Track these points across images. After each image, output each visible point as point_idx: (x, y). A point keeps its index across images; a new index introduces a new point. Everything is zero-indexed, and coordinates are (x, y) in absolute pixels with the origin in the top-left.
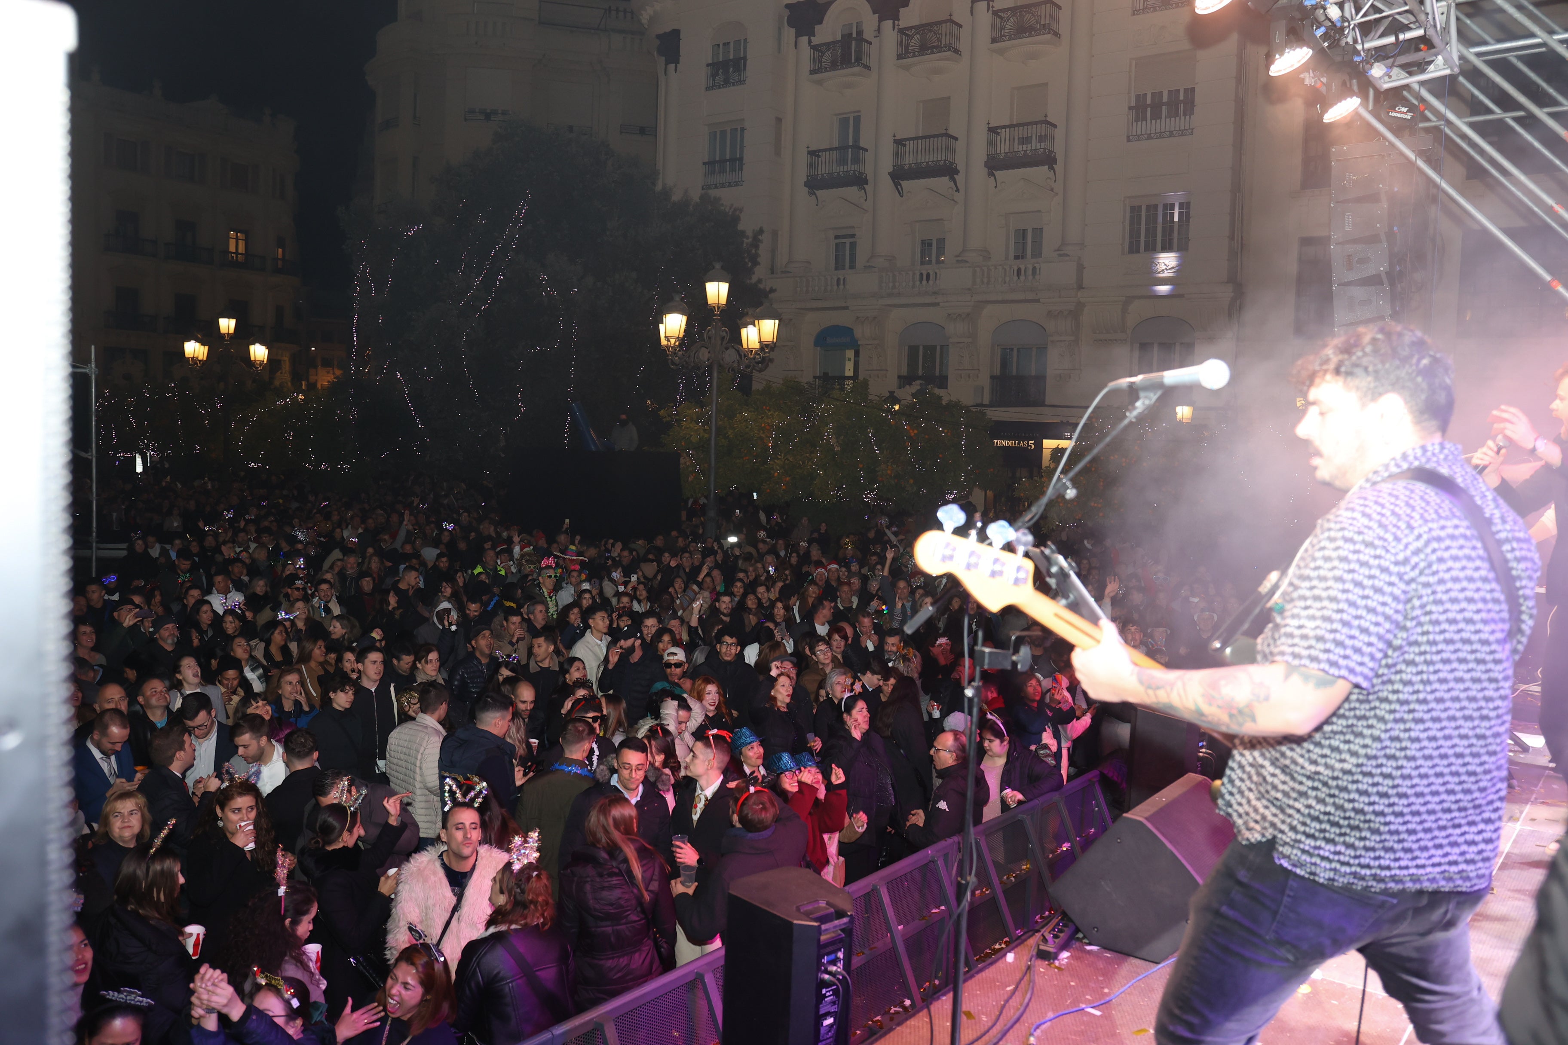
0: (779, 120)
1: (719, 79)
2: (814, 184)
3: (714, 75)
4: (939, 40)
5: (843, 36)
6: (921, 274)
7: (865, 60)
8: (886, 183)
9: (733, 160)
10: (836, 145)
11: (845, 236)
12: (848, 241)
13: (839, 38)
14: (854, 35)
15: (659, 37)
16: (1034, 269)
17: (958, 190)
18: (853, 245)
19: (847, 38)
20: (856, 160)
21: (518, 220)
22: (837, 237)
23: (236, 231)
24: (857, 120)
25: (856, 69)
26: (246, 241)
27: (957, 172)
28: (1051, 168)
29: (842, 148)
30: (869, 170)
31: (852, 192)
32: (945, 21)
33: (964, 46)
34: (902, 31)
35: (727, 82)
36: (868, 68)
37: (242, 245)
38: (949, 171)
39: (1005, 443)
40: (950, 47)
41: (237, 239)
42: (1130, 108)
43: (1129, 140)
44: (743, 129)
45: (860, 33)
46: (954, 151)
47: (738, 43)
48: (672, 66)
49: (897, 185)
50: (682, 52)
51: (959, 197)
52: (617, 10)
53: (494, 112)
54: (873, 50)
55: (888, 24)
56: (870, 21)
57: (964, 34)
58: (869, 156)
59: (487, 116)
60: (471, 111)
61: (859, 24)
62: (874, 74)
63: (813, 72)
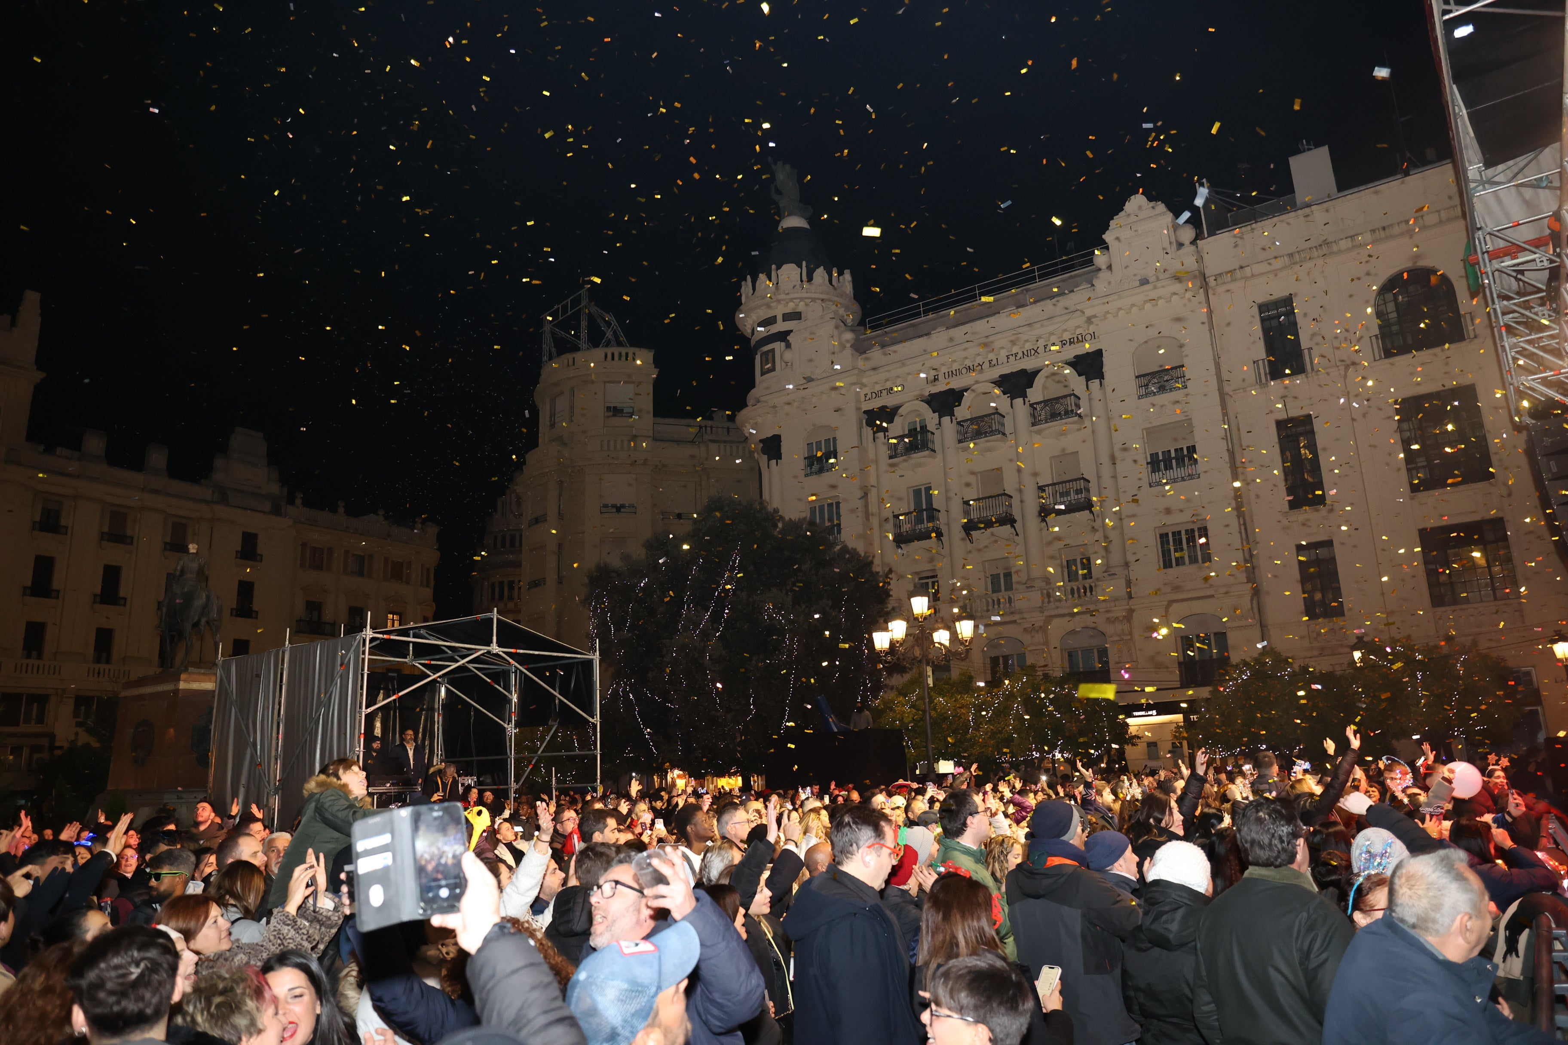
0: (866, 493)
1: (816, 467)
2: (901, 540)
3: (811, 465)
4: (990, 427)
5: (909, 431)
6: (993, 601)
7: (930, 445)
8: (959, 534)
9: (831, 527)
10: (912, 509)
11: (927, 578)
12: (930, 581)
13: (907, 432)
14: (918, 429)
15: (761, 441)
16: (1091, 587)
17: (1017, 535)
18: (935, 584)
19: (912, 433)
20: (931, 518)
22: (920, 579)
23: (393, 614)
24: (928, 490)
25: (927, 453)
26: (400, 621)
27: (1015, 521)
28: (1090, 512)
29: (918, 511)
30: (943, 525)
31: (932, 543)
32: (993, 414)
33: (1008, 429)
34: (959, 423)
35: (822, 470)
36: (934, 451)
37: (396, 624)
38: (1010, 521)
40: (999, 432)
42: (1148, 463)
43: (1151, 486)
44: (838, 504)
45: (924, 428)
46: (1010, 505)
47: (827, 441)
48: (773, 462)
49: (968, 534)
50: (783, 450)
51: (1019, 539)
52: (706, 427)
53: (623, 506)
54: (937, 438)
55: (946, 420)
56: (931, 418)
57: (1008, 421)
58: (942, 516)
59: (618, 509)
60: (605, 506)
61: (923, 421)
62: (939, 455)
63: (891, 457)
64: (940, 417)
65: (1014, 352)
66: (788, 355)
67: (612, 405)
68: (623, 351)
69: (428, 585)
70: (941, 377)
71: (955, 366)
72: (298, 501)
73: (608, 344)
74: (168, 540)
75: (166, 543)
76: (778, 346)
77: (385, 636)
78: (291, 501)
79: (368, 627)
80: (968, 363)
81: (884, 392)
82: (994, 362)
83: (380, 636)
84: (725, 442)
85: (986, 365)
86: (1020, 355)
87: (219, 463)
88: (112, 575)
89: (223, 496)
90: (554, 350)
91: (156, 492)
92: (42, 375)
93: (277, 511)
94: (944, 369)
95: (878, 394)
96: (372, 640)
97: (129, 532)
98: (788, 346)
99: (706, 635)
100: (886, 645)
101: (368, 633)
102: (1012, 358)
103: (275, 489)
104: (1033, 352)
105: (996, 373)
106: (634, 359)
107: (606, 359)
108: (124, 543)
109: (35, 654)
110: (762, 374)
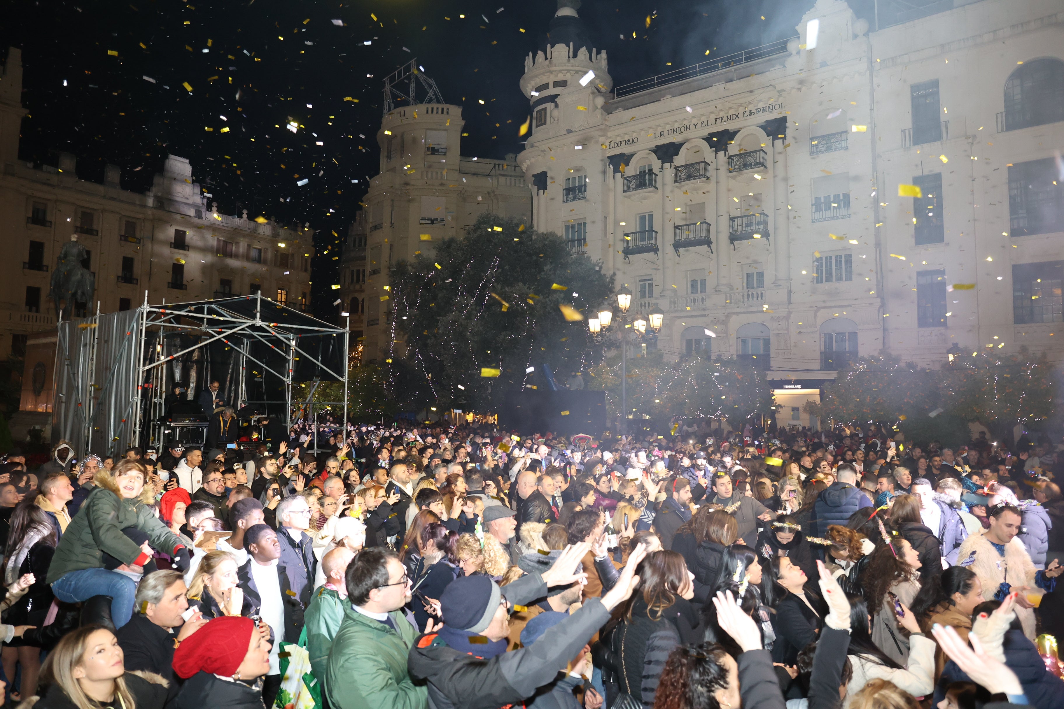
0: (606, 218)
1: (571, 196)
2: (628, 252)
3: (567, 195)
4: (698, 172)
5: (640, 172)
6: (691, 299)
7: (654, 184)
8: (670, 249)
9: (579, 240)
10: (638, 230)
11: (645, 280)
12: (647, 283)
13: (638, 173)
14: (647, 172)
15: (533, 176)
16: (762, 294)
17: (712, 252)
18: (651, 285)
19: (642, 173)
20: (651, 238)
21: (494, 266)
22: (640, 281)
23: (282, 289)
24: (651, 216)
25: (651, 189)
26: (286, 295)
27: (711, 243)
28: (768, 239)
29: (642, 232)
30: (659, 243)
31: (651, 255)
32: (702, 162)
33: (712, 175)
34: (676, 168)
35: (575, 198)
36: (656, 188)
37: (284, 296)
38: (708, 242)
40: (705, 176)
41: (281, 293)
42: (812, 205)
43: (813, 222)
44: (585, 224)
45: (650, 171)
46: (709, 231)
47: (580, 177)
48: (542, 191)
49: (677, 251)
50: (548, 183)
51: (714, 256)
52: (499, 165)
53: (436, 219)
54: (659, 179)
55: (667, 165)
56: (656, 164)
57: (712, 168)
58: (659, 236)
59: (432, 221)
60: (424, 219)
61: (650, 166)
62: (660, 191)
63: (625, 191)
64: (663, 163)
65: (720, 116)
66: (556, 113)
67: (431, 146)
68: (440, 106)
69: (306, 270)
70: (665, 133)
71: (676, 125)
72: (215, 209)
73: (430, 101)
74: (123, 233)
75: (121, 236)
76: (549, 106)
77: (161, 310)
78: (209, 209)
79: (146, 303)
80: (685, 122)
81: (623, 143)
82: (705, 123)
83: (157, 310)
84: (511, 176)
85: (700, 124)
86: (725, 118)
87: (157, 180)
89: (160, 204)
90: (392, 105)
91: (113, 199)
92: (27, 111)
93: (199, 216)
94: (668, 127)
95: (618, 144)
96: (149, 313)
97: (95, 227)
98: (557, 106)
99: (470, 316)
100: (598, 329)
101: (146, 308)
102: (719, 121)
103: (197, 199)
104: (735, 116)
105: (705, 132)
106: (448, 113)
107: (427, 112)
108: (92, 234)
109: (34, 308)
110: (537, 126)
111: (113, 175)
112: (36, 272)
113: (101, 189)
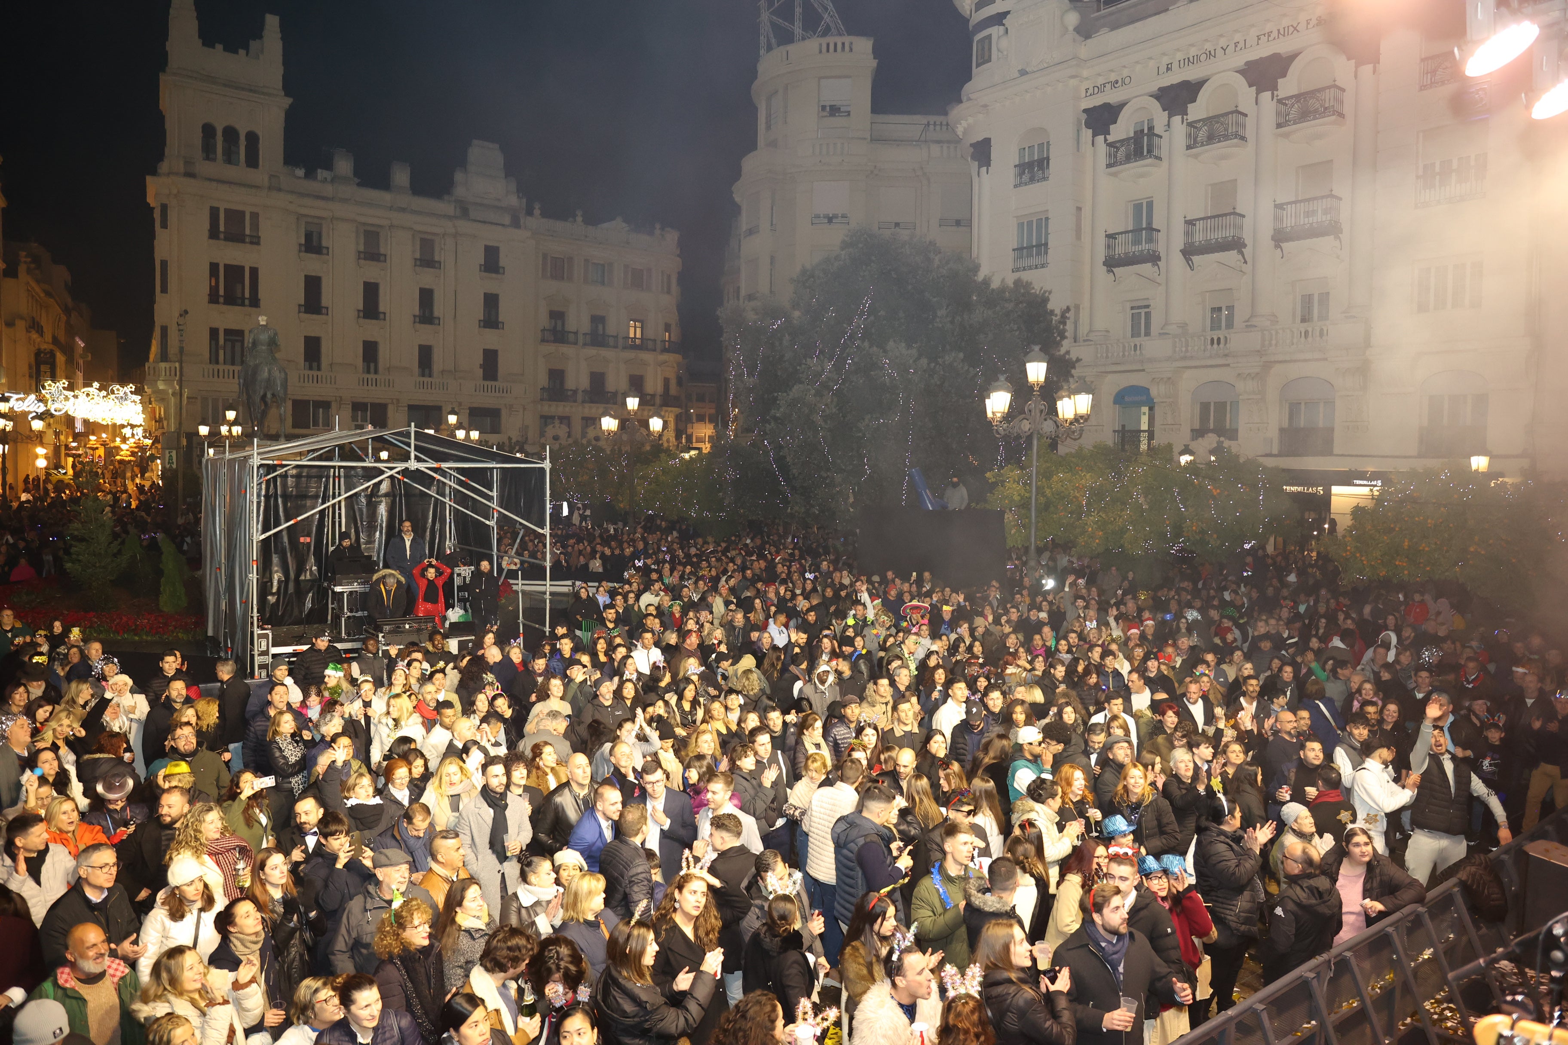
0: (1079, 209)
1: (1026, 177)
2: (1112, 263)
3: (1021, 174)
4: (1226, 130)
5: (1135, 133)
6: (1212, 339)
7: (1156, 153)
8: (1177, 260)
9: (1039, 246)
10: (1130, 228)
11: (1139, 307)
12: (1143, 311)
13: (1132, 135)
14: (1146, 131)
15: (971, 145)
16: (1322, 330)
17: (1246, 262)
18: (1148, 315)
19: (1139, 134)
20: (1150, 240)
21: (863, 312)
22: (1132, 308)
23: (635, 321)
24: (1150, 205)
25: (1149, 161)
26: (642, 328)
27: (1245, 246)
28: (1337, 238)
29: (1137, 231)
30: (1161, 249)
31: (1146, 268)
32: (1232, 113)
33: (1250, 133)
34: (1190, 125)
35: (1032, 180)
36: (1160, 159)
37: (639, 331)
38: (1237, 245)
39: (1294, 489)
40: (1236, 135)
41: (635, 327)
42: (1418, 177)
44: (1047, 219)
45: (1151, 128)
46: (1241, 226)
47: (1041, 145)
48: (984, 169)
49: (1188, 260)
50: (993, 156)
51: (1247, 268)
52: (935, 124)
53: (835, 216)
54: (1164, 143)
55: (1177, 119)
56: (1160, 117)
57: (1250, 122)
58: (1161, 236)
59: (830, 220)
60: (817, 216)
61: (1150, 121)
62: (1165, 164)
63: (1108, 166)
64: (1169, 117)
65: (1267, 30)
66: (1004, 43)
67: (828, 104)
68: (839, 40)
69: (669, 292)
70: (1175, 66)
71: (1193, 52)
72: (537, 212)
73: (826, 32)
74: (418, 256)
75: (416, 259)
76: (995, 31)
78: (530, 212)
80: (1208, 46)
81: (1108, 86)
82: (1241, 45)
84: (949, 142)
85: (1232, 47)
86: (1275, 34)
87: (459, 176)
88: (371, 291)
89: (464, 211)
90: (773, 41)
91: (403, 210)
92: (289, 101)
93: (516, 223)
94: (1180, 56)
95: (1100, 89)
97: (382, 251)
98: (1006, 30)
102: (1264, 39)
103: (513, 200)
104: (1291, 29)
105: (1240, 60)
106: (851, 50)
107: (821, 52)
108: (378, 260)
109: (315, 364)
110: (978, 66)
111: (401, 176)
112: (314, 316)
113: (386, 197)
